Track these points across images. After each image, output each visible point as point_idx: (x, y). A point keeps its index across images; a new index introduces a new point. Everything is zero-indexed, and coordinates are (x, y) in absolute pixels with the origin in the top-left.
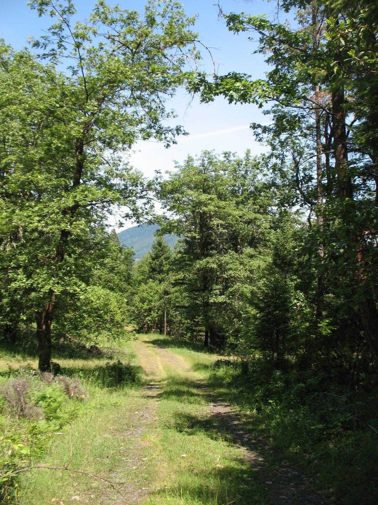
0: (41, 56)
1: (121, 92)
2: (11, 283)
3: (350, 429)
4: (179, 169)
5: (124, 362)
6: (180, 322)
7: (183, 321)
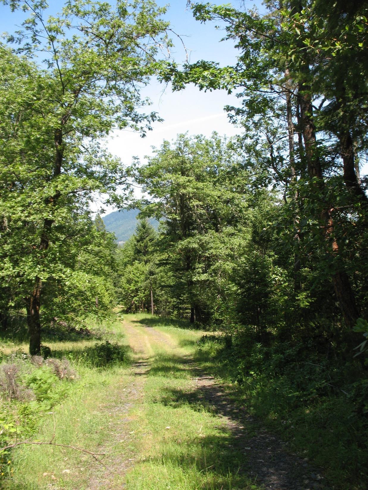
0: (16, 50)
1: (96, 82)
3: (324, 395)
4: (157, 153)
5: (112, 342)
6: (167, 301)
7: (169, 300)
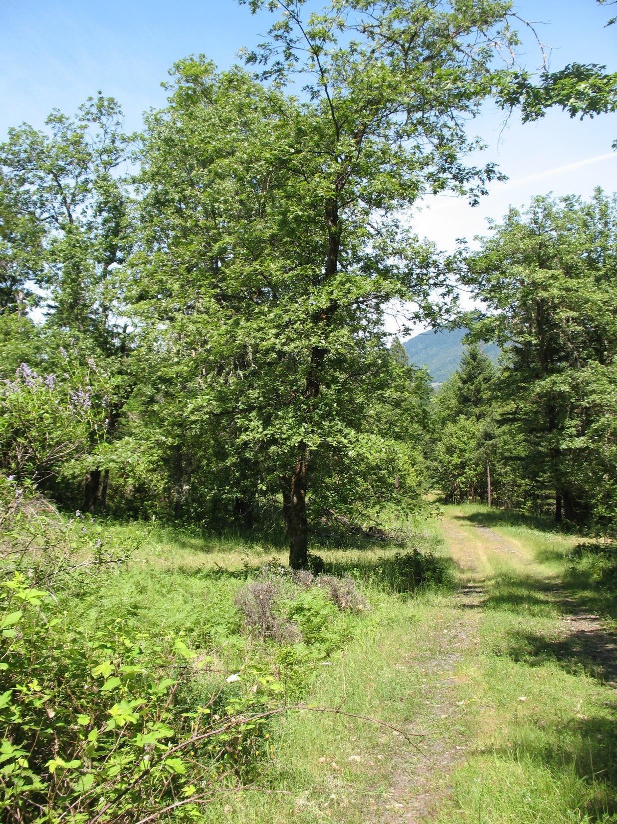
0: (260, 75)
1: (390, 116)
2: (240, 435)
4: (496, 231)
5: (424, 551)
6: (514, 484)
7: (519, 482)
